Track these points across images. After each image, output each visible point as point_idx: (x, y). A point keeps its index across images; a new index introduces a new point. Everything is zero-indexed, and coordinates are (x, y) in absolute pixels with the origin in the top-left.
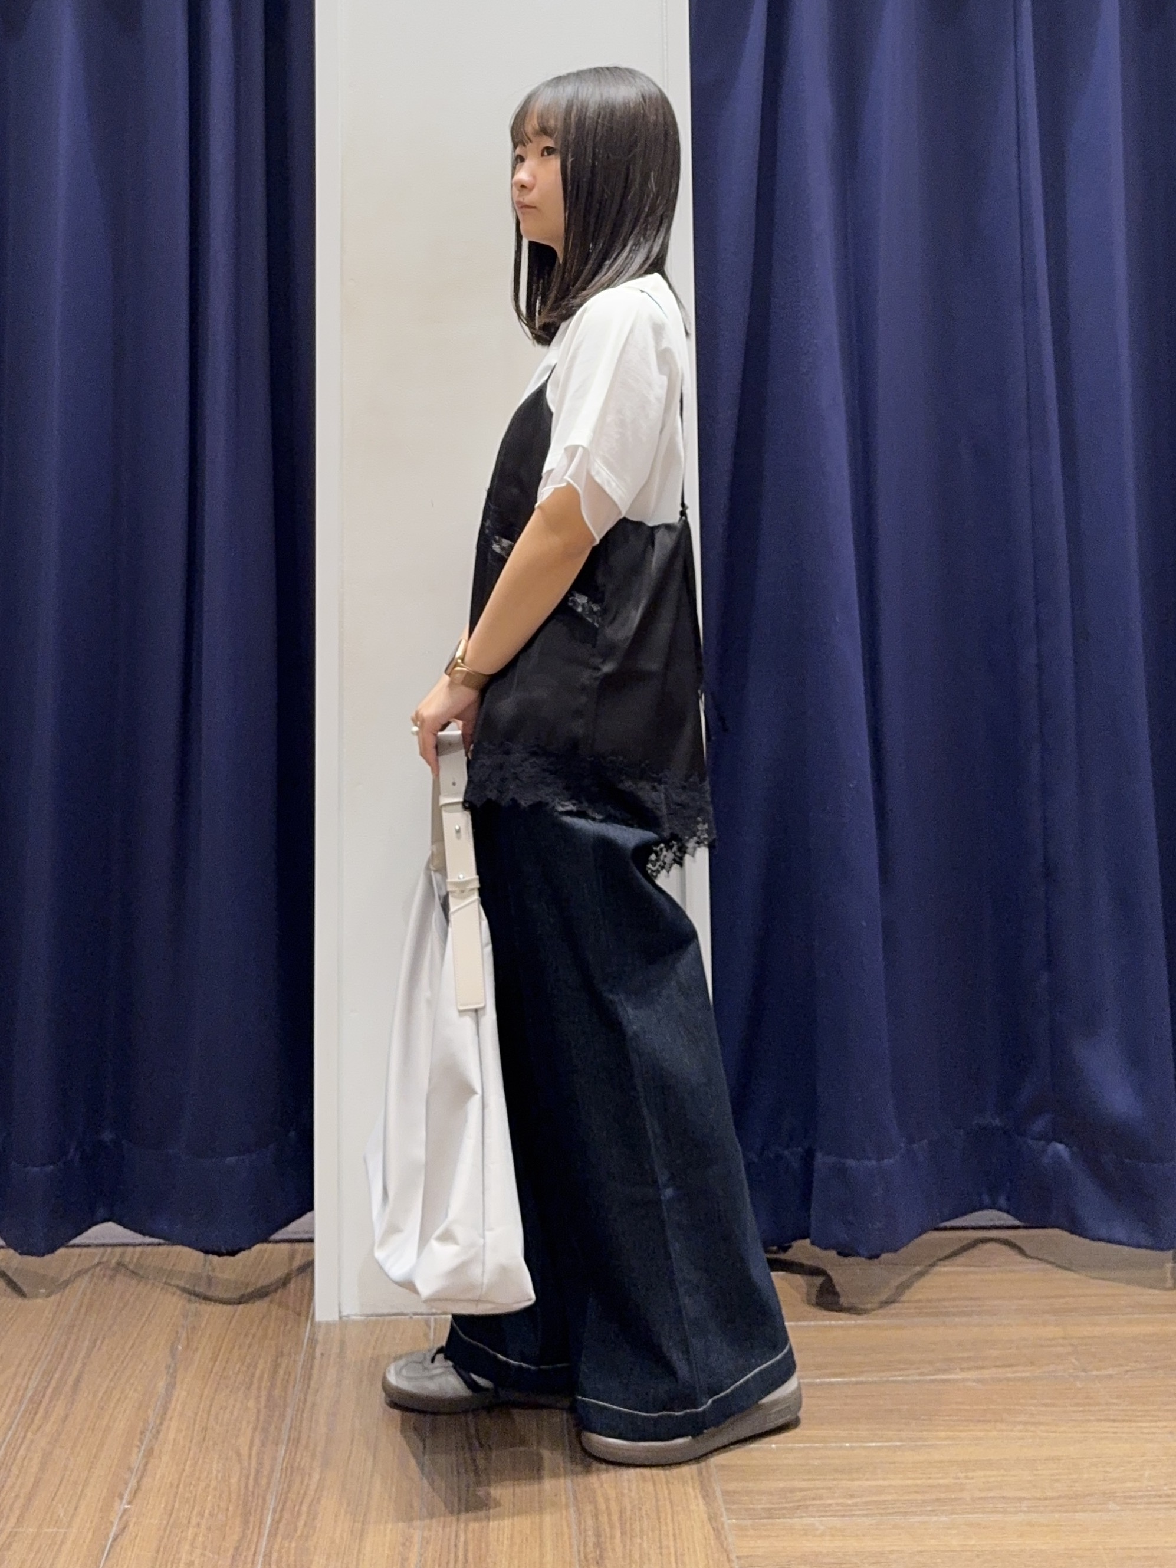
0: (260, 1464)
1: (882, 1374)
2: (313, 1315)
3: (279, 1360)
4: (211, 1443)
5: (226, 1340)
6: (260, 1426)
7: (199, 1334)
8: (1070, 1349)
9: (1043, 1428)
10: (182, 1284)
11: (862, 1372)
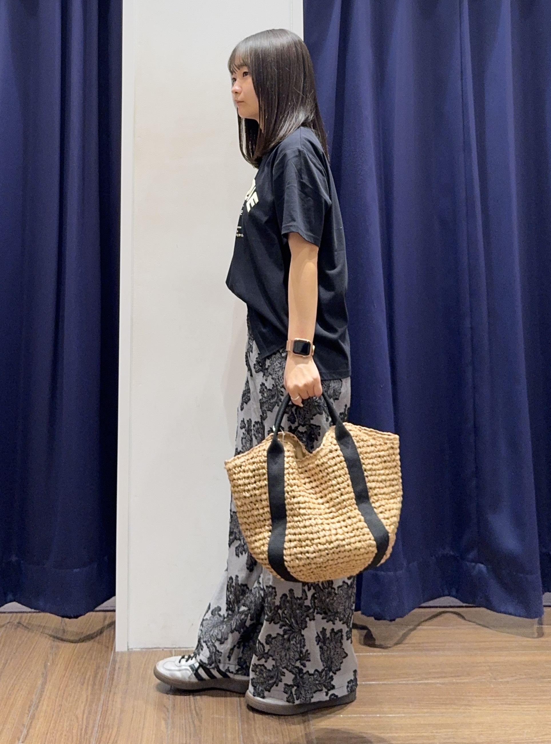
0: (88, 723)
1: (396, 680)
2: (115, 648)
3: (98, 671)
4: (64, 712)
5: (72, 660)
6: (88, 704)
7: (59, 657)
8: (488, 668)
9: (474, 708)
10: (50, 632)
11: (386, 679)
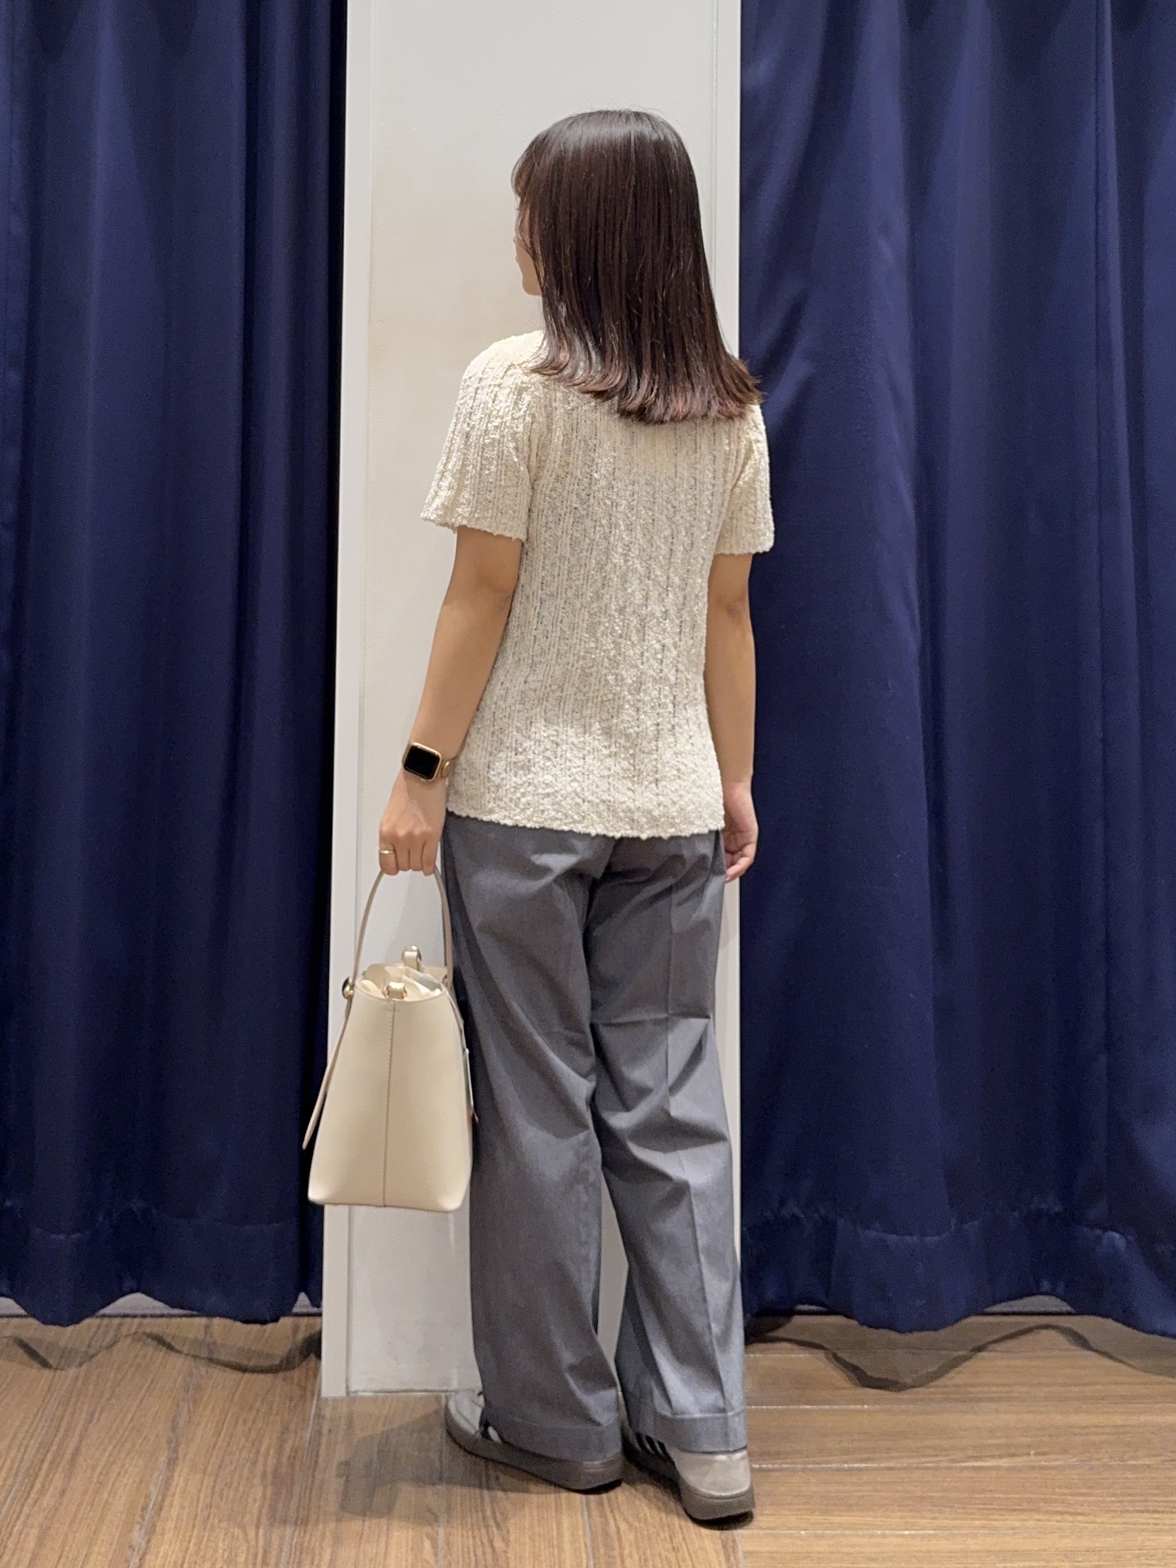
0: (268, 1544)
1: (912, 1460)
2: (320, 1391)
3: (285, 1436)
5: (230, 1415)
6: (267, 1502)
7: (202, 1407)
11: (891, 1458)
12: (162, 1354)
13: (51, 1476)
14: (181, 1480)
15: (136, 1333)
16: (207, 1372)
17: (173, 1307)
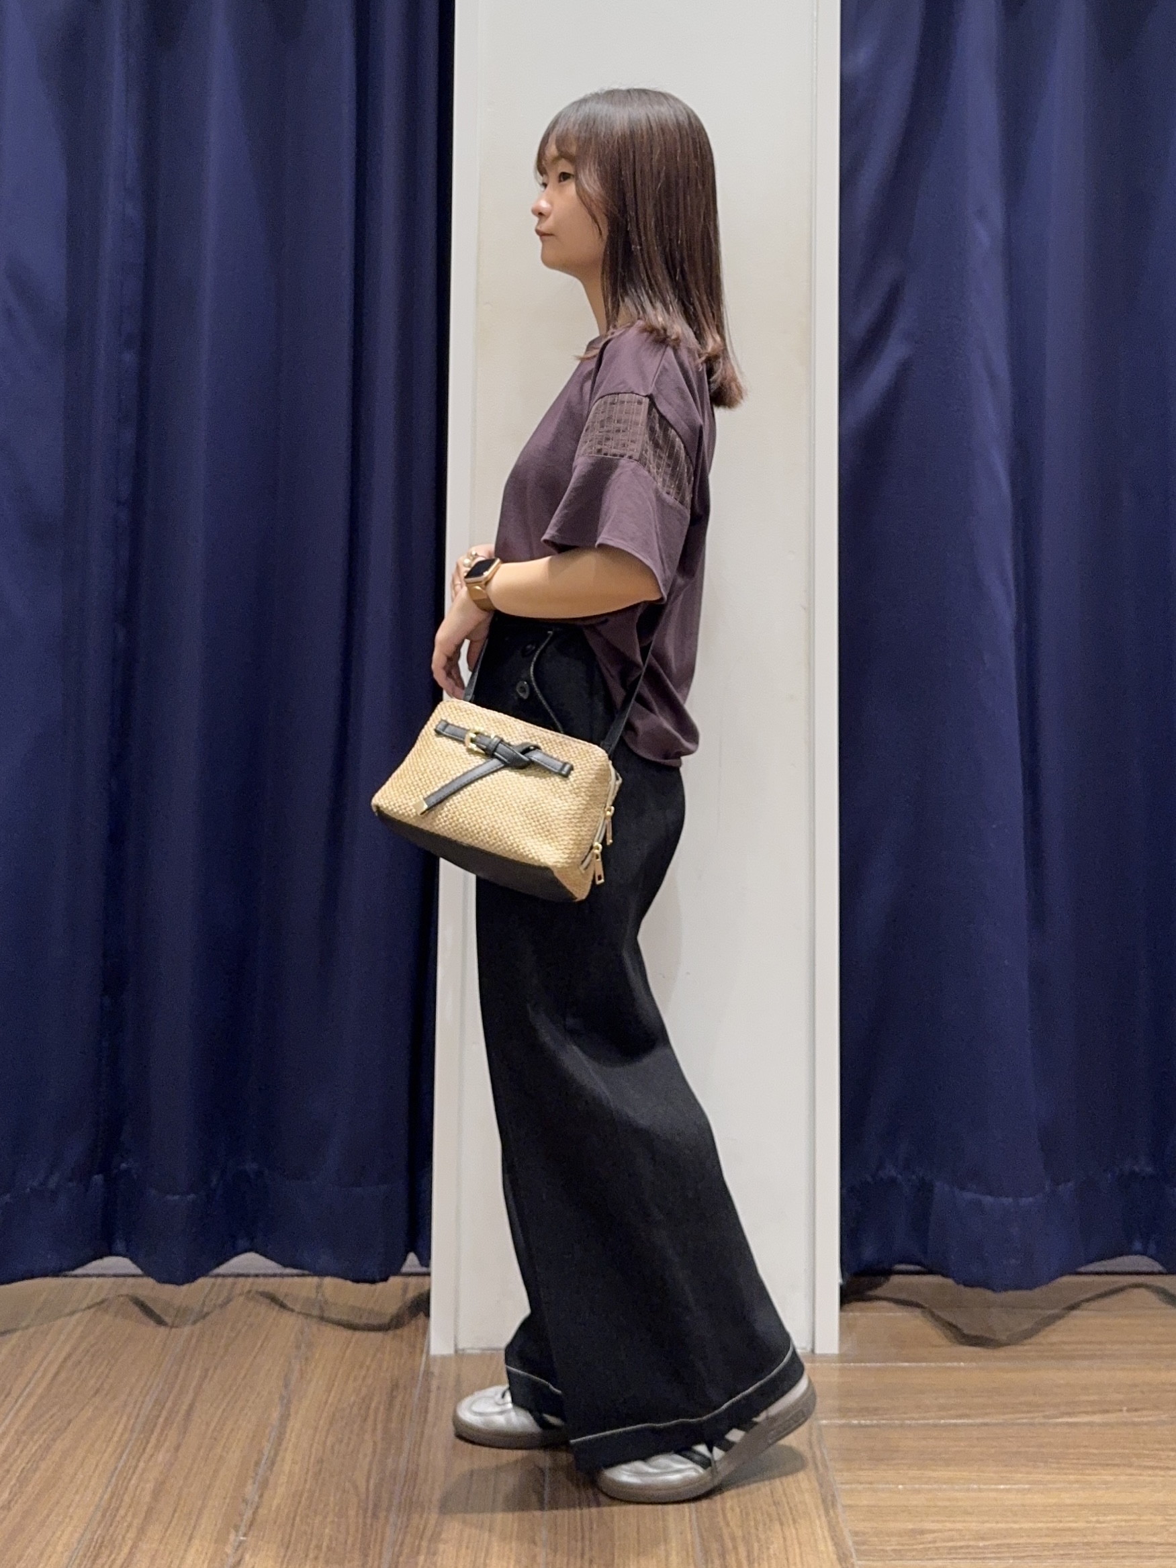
0: (378, 1497)
2: (429, 1346)
3: (394, 1393)
4: (327, 1475)
6: (377, 1458)
12: (275, 1313)
13: (166, 1432)
14: (293, 1435)
15: (249, 1292)
16: (319, 1329)
17: (285, 1266)
